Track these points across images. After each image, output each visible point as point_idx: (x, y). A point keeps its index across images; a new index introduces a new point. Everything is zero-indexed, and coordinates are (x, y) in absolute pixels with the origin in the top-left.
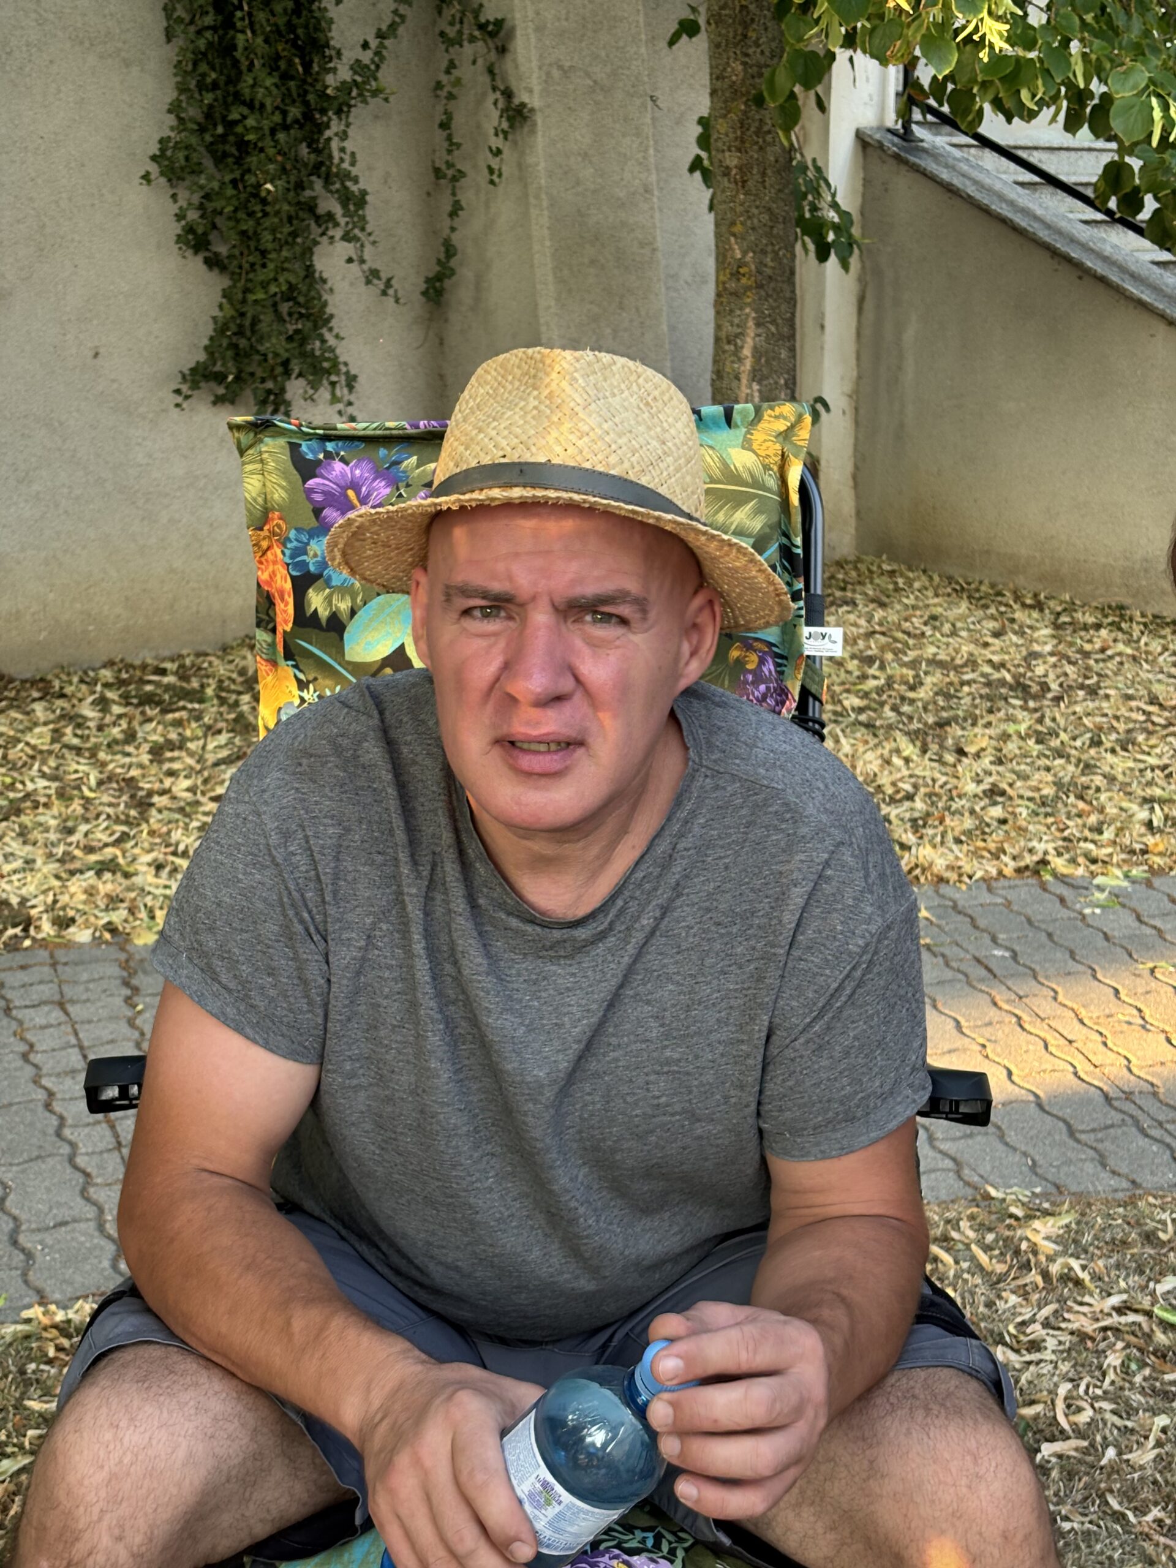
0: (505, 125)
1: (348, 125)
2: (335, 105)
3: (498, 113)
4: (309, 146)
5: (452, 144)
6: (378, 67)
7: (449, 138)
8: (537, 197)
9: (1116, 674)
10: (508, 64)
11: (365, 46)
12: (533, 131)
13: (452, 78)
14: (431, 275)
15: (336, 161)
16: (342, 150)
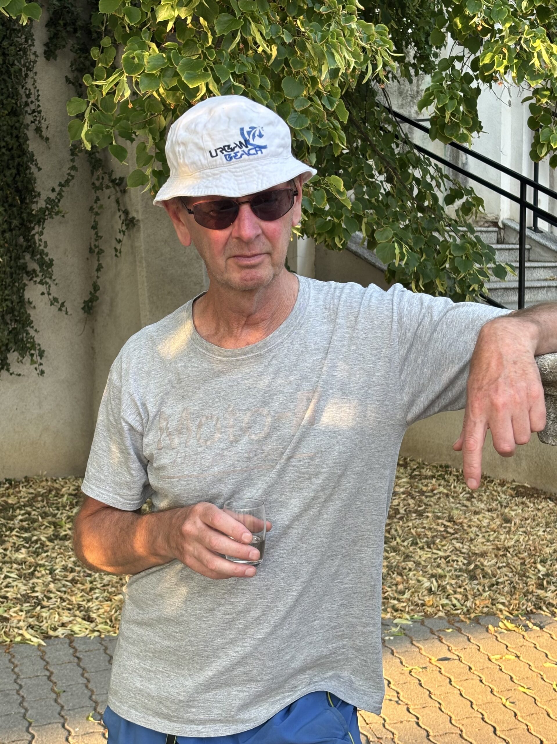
0: (124, 228)
1: (43, 228)
2: (37, 219)
3: (121, 222)
4: (24, 238)
5: (97, 236)
6: (59, 201)
7: (96, 233)
8: (140, 262)
9: (435, 504)
10: (127, 199)
11: (53, 190)
12: (138, 231)
13: (98, 205)
14: (87, 299)
15: (37, 245)
16: (40, 240)
